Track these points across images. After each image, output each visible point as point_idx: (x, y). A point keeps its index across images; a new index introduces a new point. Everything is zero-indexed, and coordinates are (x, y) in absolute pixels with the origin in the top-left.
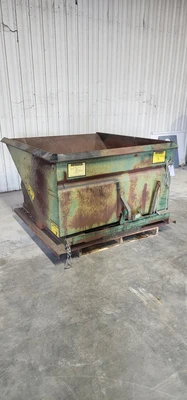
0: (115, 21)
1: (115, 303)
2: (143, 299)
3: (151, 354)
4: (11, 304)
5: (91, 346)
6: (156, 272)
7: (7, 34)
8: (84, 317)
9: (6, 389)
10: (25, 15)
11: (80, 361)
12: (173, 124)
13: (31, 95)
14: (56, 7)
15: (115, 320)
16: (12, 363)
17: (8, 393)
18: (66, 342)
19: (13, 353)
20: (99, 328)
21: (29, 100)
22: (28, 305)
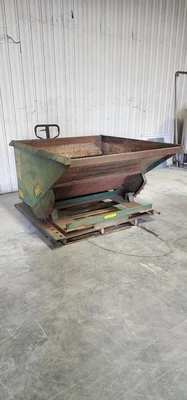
0: (107, 33)
1: (130, 275)
2: (152, 271)
3: (166, 308)
4: (42, 279)
5: (117, 305)
6: (160, 251)
7: (11, 45)
8: (106, 285)
9: (56, 336)
10: (27, 27)
11: (111, 315)
12: (161, 128)
13: (33, 101)
14: (54, 20)
15: (132, 287)
16: (56, 319)
17: (58, 338)
18: (96, 303)
19: (54, 312)
20: (121, 292)
21: (31, 106)
22: (56, 279)
